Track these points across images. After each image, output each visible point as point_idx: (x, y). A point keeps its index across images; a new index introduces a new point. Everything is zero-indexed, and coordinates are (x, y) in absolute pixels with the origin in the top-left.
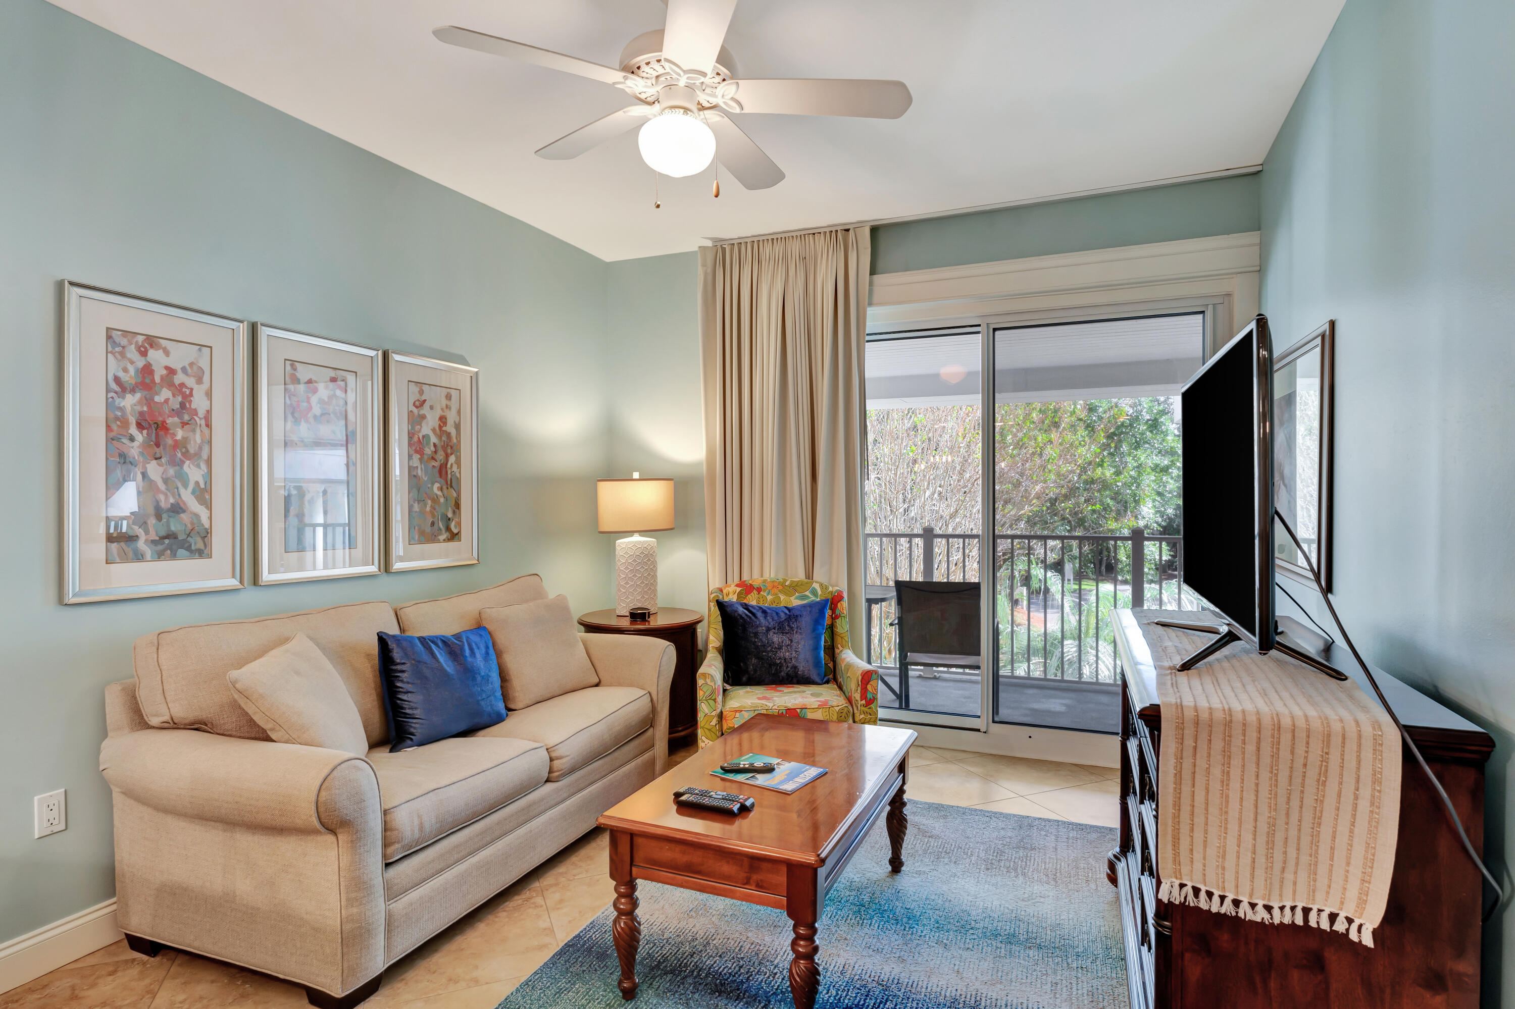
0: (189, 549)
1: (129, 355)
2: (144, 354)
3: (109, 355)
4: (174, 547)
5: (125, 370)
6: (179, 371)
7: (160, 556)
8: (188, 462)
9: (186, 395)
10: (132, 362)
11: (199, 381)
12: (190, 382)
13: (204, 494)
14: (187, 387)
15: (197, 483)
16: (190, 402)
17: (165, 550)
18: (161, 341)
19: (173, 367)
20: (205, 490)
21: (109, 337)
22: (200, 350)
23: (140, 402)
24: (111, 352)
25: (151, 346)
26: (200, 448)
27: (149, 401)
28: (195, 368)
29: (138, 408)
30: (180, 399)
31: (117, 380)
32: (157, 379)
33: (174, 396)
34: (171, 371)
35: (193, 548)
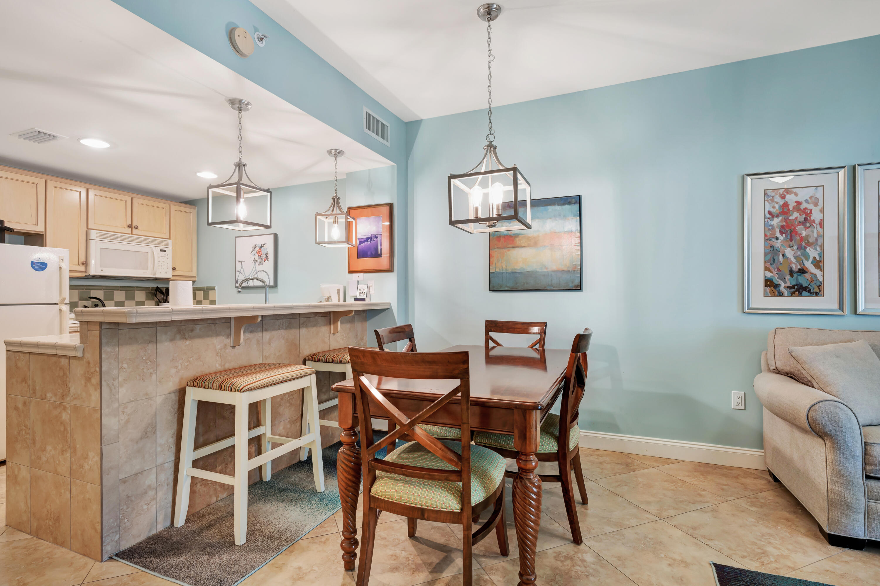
0: (809, 291)
1: (776, 200)
2: (783, 197)
3: (766, 202)
4: (800, 290)
5: (774, 207)
6: (804, 202)
7: (792, 294)
8: (809, 248)
9: (807, 214)
10: (777, 203)
11: (816, 205)
12: (810, 206)
13: (819, 264)
14: (808, 210)
15: (815, 258)
16: (810, 217)
17: (796, 291)
18: (790, 189)
19: (800, 201)
20: (820, 261)
21: (765, 194)
22: (816, 189)
23: (781, 221)
24: (767, 201)
25: (788, 193)
26: (817, 240)
27: (786, 220)
28: (813, 199)
29: (781, 224)
30: (804, 216)
31: (770, 213)
32: (791, 208)
33: (800, 215)
34: (799, 203)
35: (812, 291)
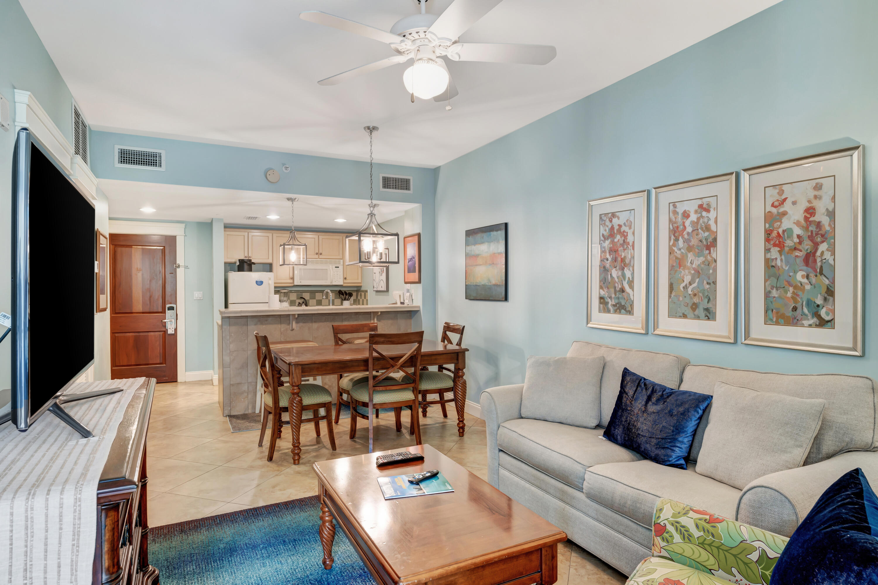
0: (625, 310)
1: (607, 224)
2: (611, 221)
3: (601, 226)
4: (620, 308)
5: (605, 230)
6: (623, 225)
7: (615, 312)
8: (626, 268)
9: (624, 235)
10: (607, 226)
11: (630, 228)
12: (626, 229)
13: (631, 283)
14: (626, 232)
15: (629, 278)
16: (627, 239)
17: (617, 310)
18: (616, 213)
19: (621, 224)
20: (632, 281)
21: (601, 218)
22: (630, 212)
23: (610, 243)
24: (602, 224)
25: (613, 217)
26: (630, 261)
27: (613, 242)
28: (629, 221)
29: (610, 246)
30: (623, 238)
31: (603, 235)
32: (615, 231)
33: (621, 237)
34: (620, 226)
35: (627, 310)
